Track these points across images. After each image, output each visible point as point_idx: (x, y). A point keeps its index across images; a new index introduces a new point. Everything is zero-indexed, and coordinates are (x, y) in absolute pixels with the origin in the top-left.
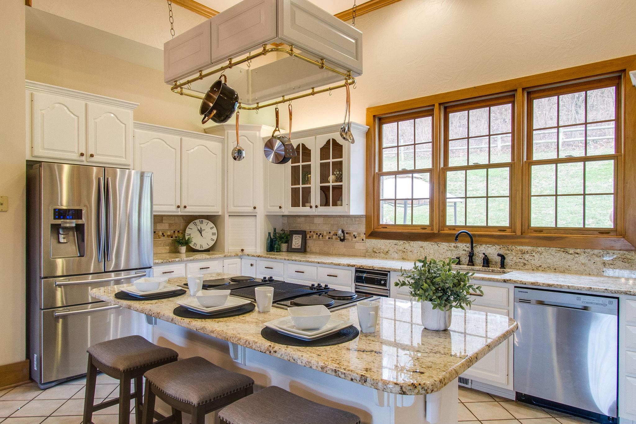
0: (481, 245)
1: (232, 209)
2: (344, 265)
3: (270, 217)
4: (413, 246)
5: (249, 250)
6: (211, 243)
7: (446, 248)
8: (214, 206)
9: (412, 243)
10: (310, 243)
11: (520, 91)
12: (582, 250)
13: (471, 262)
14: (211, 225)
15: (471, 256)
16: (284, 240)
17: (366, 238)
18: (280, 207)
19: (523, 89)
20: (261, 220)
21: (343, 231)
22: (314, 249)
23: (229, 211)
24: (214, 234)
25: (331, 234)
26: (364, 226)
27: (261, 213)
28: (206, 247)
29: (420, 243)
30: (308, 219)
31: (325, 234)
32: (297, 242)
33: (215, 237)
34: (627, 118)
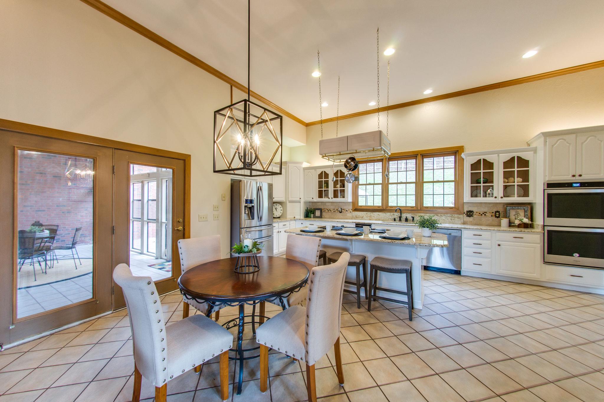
0: (404, 213)
1: (290, 199)
2: (350, 222)
3: (305, 203)
4: (374, 215)
5: (297, 217)
6: (280, 214)
7: (389, 215)
8: (282, 198)
9: (374, 213)
10: (324, 214)
11: (419, 155)
12: (443, 215)
13: (400, 220)
14: (280, 206)
15: (400, 218)
16: (312, 213)
17: (352, 211)
18: (313, 198)
19: (421, 154)
20: (302, 204)
21: (341, 209)
22: (326, 216)
23: (289, 200)
24: (281, 210)
25: (335, 210)
26: (352, 206)
27: (302, 201)
28: (278, 216)
29: (377, 213)
30: (323, 203)
31: (332, 210)
32: (318, 213)
33: (282, 212)
34: (459, 167)
